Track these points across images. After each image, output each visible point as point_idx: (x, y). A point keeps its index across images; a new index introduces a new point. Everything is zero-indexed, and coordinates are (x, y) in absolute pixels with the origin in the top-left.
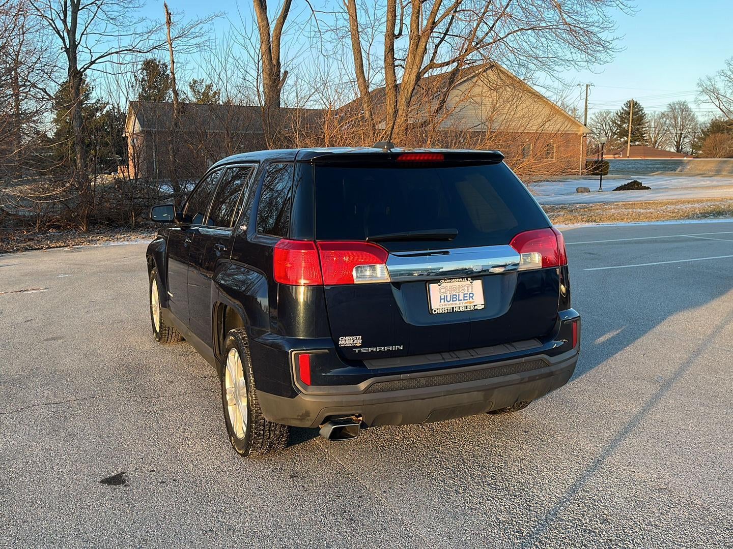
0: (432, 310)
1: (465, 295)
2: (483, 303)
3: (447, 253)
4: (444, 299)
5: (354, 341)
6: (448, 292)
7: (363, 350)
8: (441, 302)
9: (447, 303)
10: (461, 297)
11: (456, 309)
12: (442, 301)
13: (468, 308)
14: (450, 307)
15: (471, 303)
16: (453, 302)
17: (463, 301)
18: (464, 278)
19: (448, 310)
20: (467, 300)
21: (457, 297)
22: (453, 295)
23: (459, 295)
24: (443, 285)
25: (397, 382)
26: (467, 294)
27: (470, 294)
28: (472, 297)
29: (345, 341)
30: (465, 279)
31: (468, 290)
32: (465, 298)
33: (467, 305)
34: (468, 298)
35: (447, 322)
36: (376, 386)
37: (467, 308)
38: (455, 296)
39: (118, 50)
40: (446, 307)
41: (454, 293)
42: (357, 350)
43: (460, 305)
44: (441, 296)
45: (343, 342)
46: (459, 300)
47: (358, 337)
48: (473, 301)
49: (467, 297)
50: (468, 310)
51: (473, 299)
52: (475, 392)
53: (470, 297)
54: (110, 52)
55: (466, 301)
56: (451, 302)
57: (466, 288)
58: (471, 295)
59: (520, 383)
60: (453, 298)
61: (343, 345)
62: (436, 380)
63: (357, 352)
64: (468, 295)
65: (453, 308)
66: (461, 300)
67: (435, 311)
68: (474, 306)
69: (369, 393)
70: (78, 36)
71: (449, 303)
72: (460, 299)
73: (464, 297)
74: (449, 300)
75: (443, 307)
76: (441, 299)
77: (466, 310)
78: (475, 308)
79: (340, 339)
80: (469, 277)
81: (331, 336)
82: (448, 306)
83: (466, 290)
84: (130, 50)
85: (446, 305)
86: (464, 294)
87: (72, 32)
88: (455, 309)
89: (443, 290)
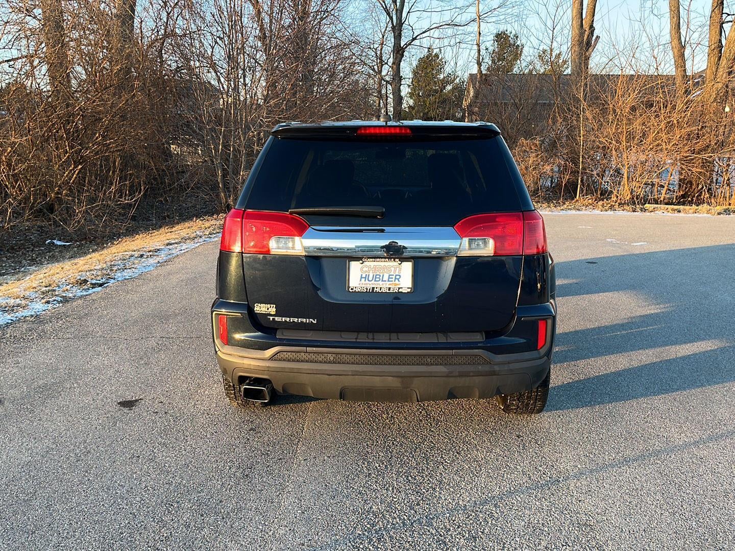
0: (349, 287)
1: (391, 277)
2: (411, 287)
3: (382, 231)
4: (365, 278)
5: (268, 309)
6: (371, 271)
7: (276, 319)
8: (361, 280)
9: (368, 282)
10: (386, 278)
11: (377, 290)
12: (363, 279)
13: (391, 290)
14: (370, 286)
15: (396, 285)
16: (376, 282)
17: (387, 282)
18: (391, 258)
19: (367, 289)
20: (392, 281)
21: (381, 278)
22: (376, 275)
23: (383, 275)
24: (365, 263)
25: (304, 354)
26: (393, 275)
27: (396, 275)
28: (398, 279)
29: (260, 308)
30: (392, 260)
31: (395, 271)
32: (390, 280)
33: (390, 286)
34: (393, 280)
35: (365, 301)
36: (281, 355)
37: (389, 290)
38: (377, 276)
39: (438, 25)
40: (365, 286)
41: (378, 273)
42: (271, 318)
43: (383, 286)
44: (362, 275)
45: (258, 309)
46: (382, 281)
47: (272, 305)
48: (399, 283)
49: (392, 278)
50: (391, 291)
51: (399, 281)
52: (390, 377)
53: (395, 279)
54: (431, 28)
55: (391, 283)
56: (373, 282)
57: (393, 269)
58: (398, 277)
59: (447, 376)
60: (376, 278)
61: (258, 312)
62: (345, 358)
63: (271, 320)
64: (394, 277)
65: (373, 288)
66: (386, 281)
67: (352, 289)
68: (399, 288)
69: (275, 360)
70: (404, 15)
71: (370, 283)
72: (384, 280)
73: (389, 278)
74: (370, 279)
75: (363, 286)
76: (361, 278)
77: (388, 291)
78: (399, 291)
79: (255, 305)
80: (397, 258)
81: (248, 302)
82: (368, 286)
83: (393, 271)
84: (449, 25)
85: (366, 284)
86: (389, 275)
87: (400, 11)
88: (375, 289)
89: (365, 269)
